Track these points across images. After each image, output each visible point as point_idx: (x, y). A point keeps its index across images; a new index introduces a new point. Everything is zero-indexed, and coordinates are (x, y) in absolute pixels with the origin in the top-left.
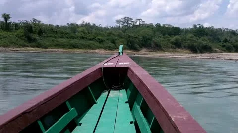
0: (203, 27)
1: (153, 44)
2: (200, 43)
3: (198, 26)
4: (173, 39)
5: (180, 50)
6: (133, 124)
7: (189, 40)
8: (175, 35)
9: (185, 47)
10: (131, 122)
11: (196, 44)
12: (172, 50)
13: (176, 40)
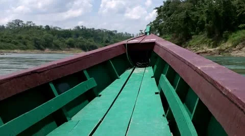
0: (85, 28)
1: (53, 45)
2: (89, 44)
3: (81, 28)
4: (68, 40)
5: (73, 49)
6: (159, 95)
7: (79, 41)
8: (68, 38)
9: (77, 47)
10: (156, 93)
11: (85, 44)
12: (67, 49)
13: (70, 41)
